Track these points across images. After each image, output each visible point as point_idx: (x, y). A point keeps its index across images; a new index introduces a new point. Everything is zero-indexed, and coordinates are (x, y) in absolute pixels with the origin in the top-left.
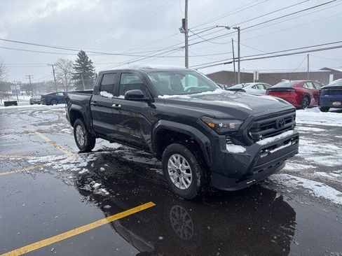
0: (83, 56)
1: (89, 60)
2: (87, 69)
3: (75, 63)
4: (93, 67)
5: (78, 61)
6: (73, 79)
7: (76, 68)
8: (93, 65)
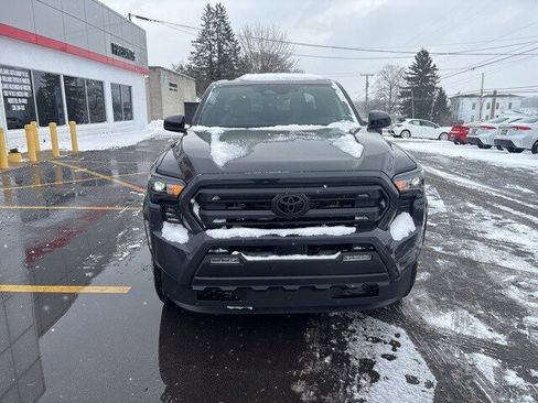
0: (423, 58)
1: (432, 65)
2: (427, 79)
3: (408, 71)
4: (437, 78)
5: (414, 68)
6: (400, 97)
7: (409, 79)
8: (437, 73)
